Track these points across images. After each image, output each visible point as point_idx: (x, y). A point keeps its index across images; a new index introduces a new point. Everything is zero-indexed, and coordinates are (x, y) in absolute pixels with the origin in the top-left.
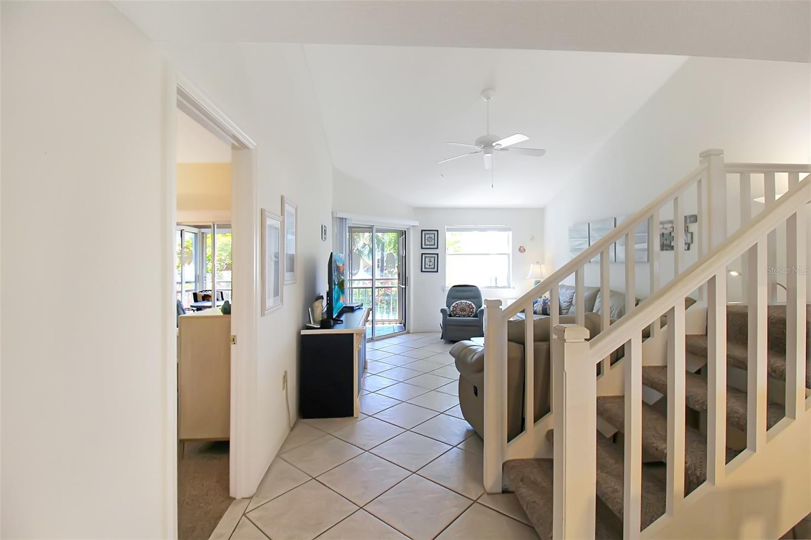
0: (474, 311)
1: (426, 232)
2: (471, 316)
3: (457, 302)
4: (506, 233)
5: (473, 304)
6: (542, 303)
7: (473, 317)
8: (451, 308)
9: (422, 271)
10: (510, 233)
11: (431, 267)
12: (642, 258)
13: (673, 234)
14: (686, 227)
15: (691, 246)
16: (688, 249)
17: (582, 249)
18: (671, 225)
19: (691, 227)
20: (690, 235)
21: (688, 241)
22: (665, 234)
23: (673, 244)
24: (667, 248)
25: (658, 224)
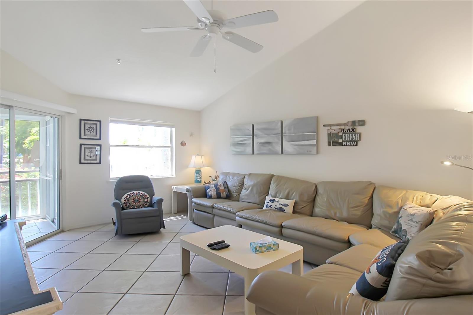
0: (149, 201)
1: (86, 122)
2: (146, 206)
3: (129, 193)
4: (168, 129)
5: (146, 194)
6: (214, 188)
7: (148, 207)
8: (123, 200)
9: (80, 163)
10: (174, 129)
11: (91, 158)
12: (310, 151)
13: (340, 134)
14: (354, 129)
15: (359, 143)
16: (356, 145)
17: (245, 144)
18: (339, 127)
19: (359, 129)
20: (359, 134)
21: (357, 140)
22: (333, 134)
23: (340, 141)
24: (335, 144)
25: (324, 126)
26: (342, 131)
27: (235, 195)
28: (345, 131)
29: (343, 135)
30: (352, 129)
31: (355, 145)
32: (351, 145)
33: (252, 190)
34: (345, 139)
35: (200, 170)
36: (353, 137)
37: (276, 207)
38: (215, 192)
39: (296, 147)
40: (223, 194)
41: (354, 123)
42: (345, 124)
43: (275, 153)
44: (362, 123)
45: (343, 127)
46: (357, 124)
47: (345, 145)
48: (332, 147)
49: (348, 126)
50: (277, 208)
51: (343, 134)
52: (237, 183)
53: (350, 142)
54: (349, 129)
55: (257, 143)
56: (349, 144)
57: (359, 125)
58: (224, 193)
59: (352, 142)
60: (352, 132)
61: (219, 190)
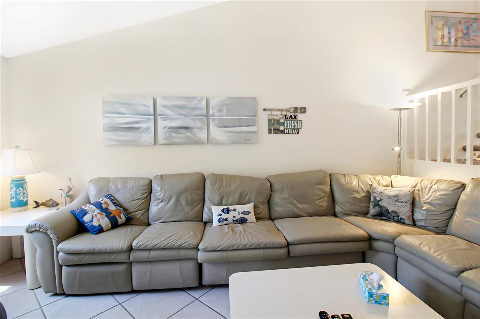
6: (98, 211)
12: (250, 140)
13: (282, 121)
14: (296, 116)
15: (300, 130)
16: (298, 133)
17: (139, 128)
18: (279, 113)
19: (300, 116)
20: (300, 122)
21: (298, 127)
22: (274, 120)
23: (282, 128)
24: (277, 131)
25: (265, 110)
26: (285, 118)
27: (138, 214)
28: (287, 118)
29: (284, 122)
30: (294, 116)
31: (296, 133)
32: (293, 133)
33: (178, 200)
34: (287, 126)
35: (24, 180)
36: (295, 125)
37: (235, 219)
38: (106, 218)
39: (230, 135)
40: (120, 218)
41: (296, 109)
42: (287, 110)
43: (199, 142)
44: (303, 110)
45: (284, 113)
46: (299, 111)
47: (287, 133)
48: (273, 135)
49: (290, 112)
50: (237, 220)
51: (284, 120)
52: (139, 195)
53: (292, 130)
54: (291, 116)
55: (165, 128)
56: (291, 132)
57: (301, 113)
58: (122, 215)
59: (294, 130)
60: (294, 119)
61: (111, 213)
